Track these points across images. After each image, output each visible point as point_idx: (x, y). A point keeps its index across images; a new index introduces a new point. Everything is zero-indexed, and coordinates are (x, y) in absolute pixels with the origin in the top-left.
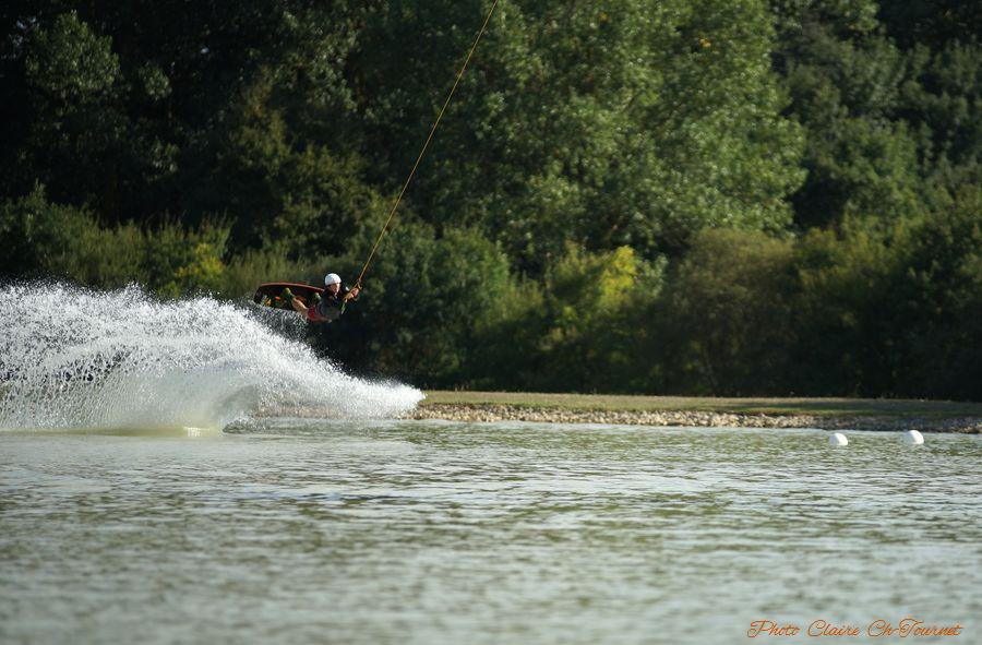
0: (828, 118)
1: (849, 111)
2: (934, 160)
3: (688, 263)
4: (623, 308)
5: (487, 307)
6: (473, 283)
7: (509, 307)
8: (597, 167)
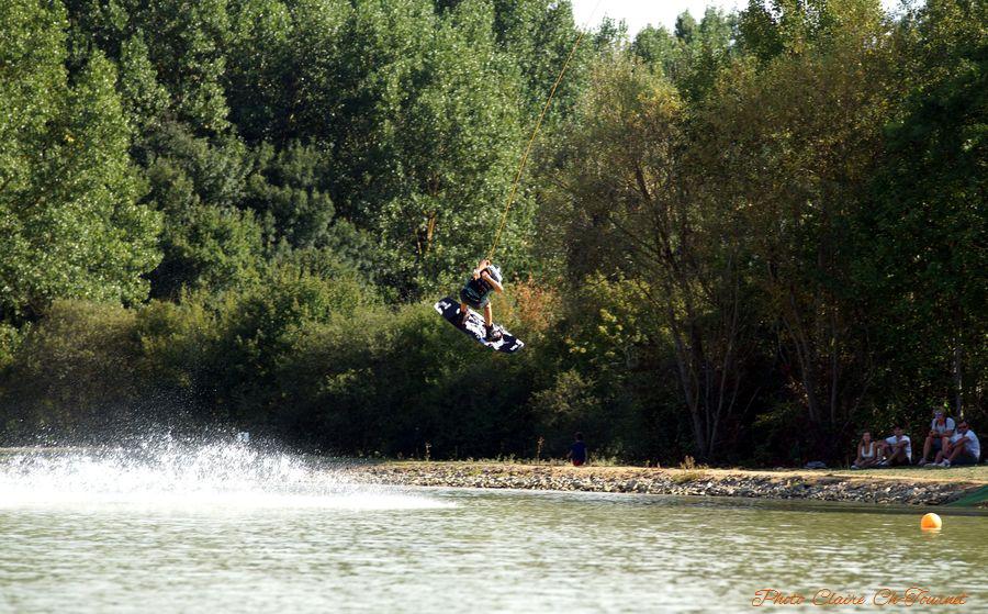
0: (183, 205)
1: (202, 199)
2: (276, 243)
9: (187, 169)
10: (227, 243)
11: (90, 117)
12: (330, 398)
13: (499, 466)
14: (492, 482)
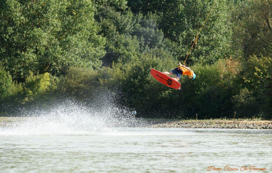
0: (113, 35)
1: (119, 33)
4: (47, 91)
5: (5, 91)
7: (12, 91)
8: (41, 49)
9: (113, 22)
10: (127, 47)
11: (81, 6)
12: (164, 99)
13: (221, 121)
14: (219, 126)
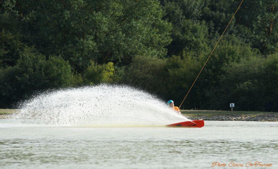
0: (179, 20)
1: (186, 17)
2: (214, 33)
3: (132, 67)
6: (59, 75)
8: (101, 36)
9: (179, 6)
